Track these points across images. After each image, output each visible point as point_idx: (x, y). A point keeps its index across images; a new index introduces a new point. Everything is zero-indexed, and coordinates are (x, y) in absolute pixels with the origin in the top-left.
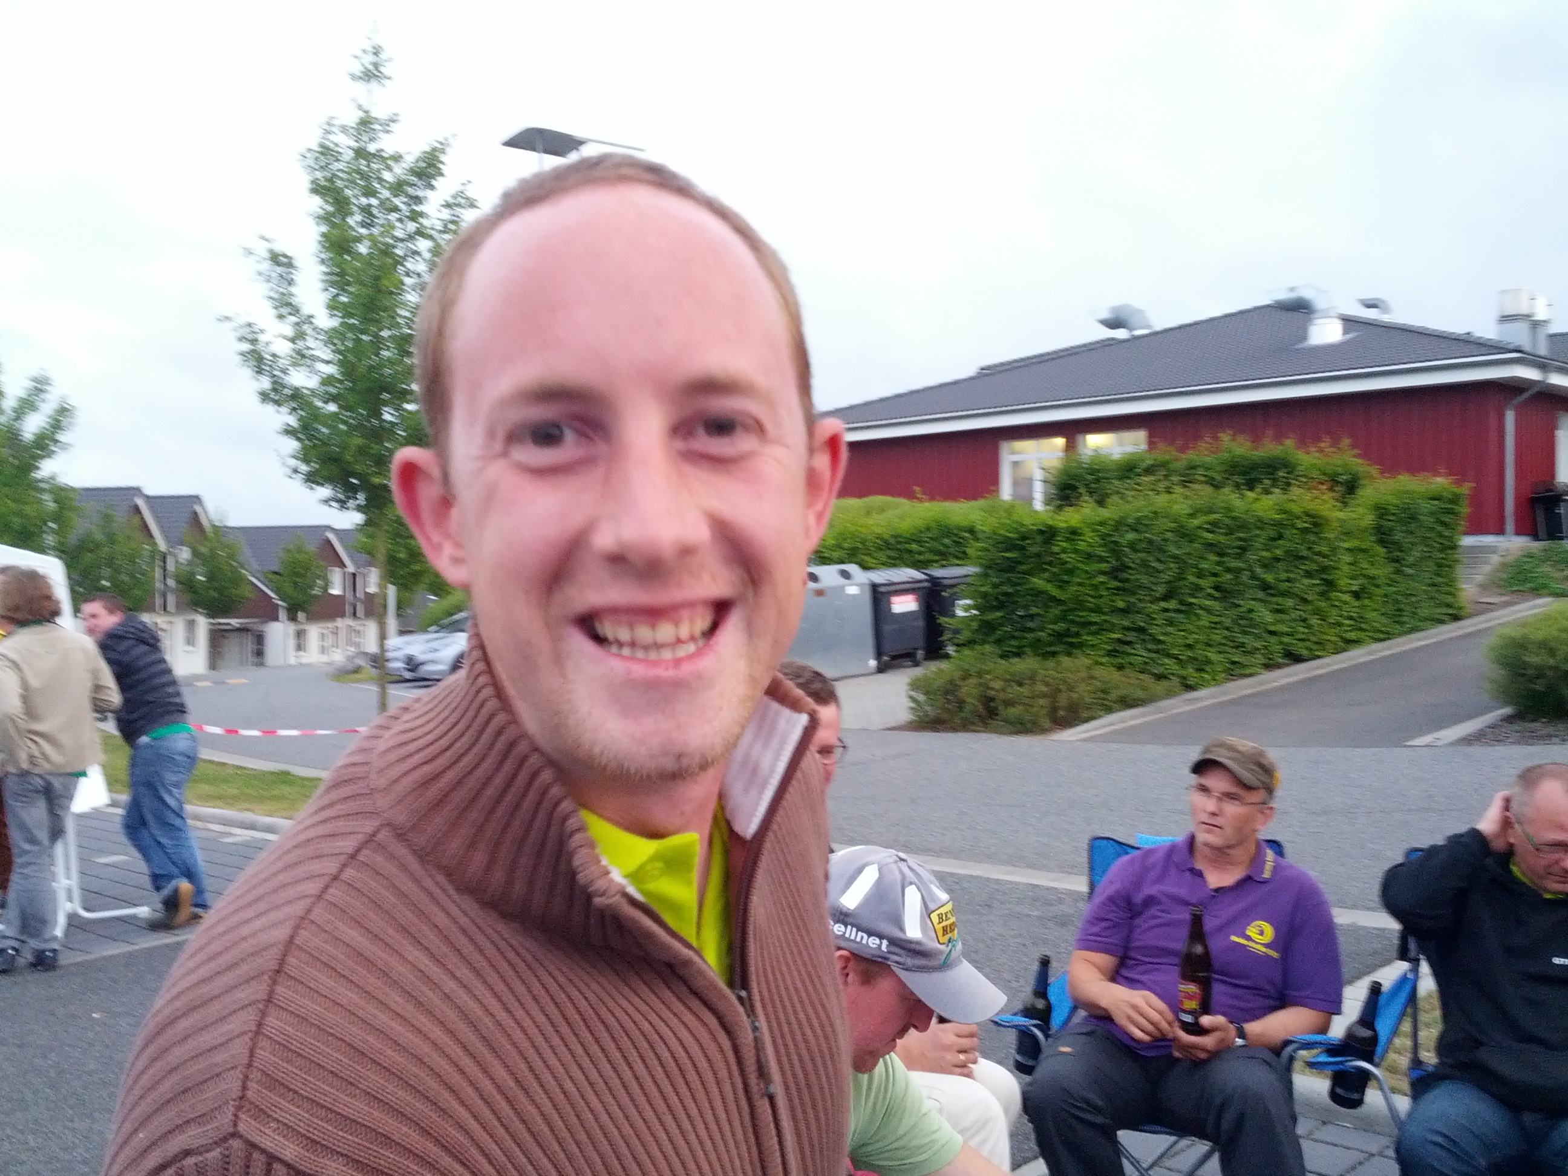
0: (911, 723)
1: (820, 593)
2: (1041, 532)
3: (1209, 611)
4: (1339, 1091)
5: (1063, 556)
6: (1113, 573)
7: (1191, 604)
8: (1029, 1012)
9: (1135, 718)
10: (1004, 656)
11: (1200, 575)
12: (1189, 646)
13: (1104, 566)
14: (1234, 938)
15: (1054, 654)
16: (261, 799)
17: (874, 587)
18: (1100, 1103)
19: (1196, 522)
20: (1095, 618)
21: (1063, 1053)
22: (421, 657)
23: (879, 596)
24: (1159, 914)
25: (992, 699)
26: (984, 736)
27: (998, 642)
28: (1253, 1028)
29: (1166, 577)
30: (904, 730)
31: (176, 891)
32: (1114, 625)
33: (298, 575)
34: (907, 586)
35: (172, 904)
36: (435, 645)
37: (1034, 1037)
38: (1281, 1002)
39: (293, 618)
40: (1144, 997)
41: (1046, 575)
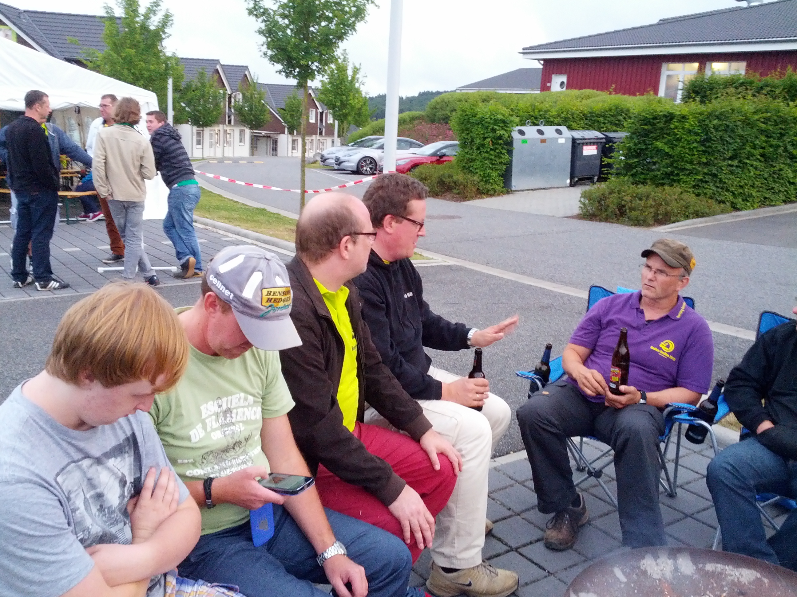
0: (580, 214)
1: (543, 141)
2: (665, 116)
3: (756, 168)
4: (691, 434)
5: (676, 130)
6: (702, 143)
7: (746, 163)
8: (538, 372)
9: (701, 223)
10: (636, 183)
11: (754, 147)
12: (741, 187)
13: (698, 138)
14: (652, 348)
15: (663, 185)
16: (247, 221)
17: (574, 140)
18: (556, 422)
19: (756, 117)
20: (688, 166)
21: (544, 395)
22: (342, 159)
23: (576, 145)
24: (614, 330)
25: (624, 206)
26: (615, 225)
27: (633, 175)
28: (652, 395)
29: (731, 147)
30: (575, 218)
31: (188, 261)
32: (699, 171)
33: (293, 111)
34: (593, 141)
35: (185, 267)
36: (350, 152)
37: (536, 384)
38: (674, 384)
39: (291, 133)
40: (592, 373)
41: (665, 141)
